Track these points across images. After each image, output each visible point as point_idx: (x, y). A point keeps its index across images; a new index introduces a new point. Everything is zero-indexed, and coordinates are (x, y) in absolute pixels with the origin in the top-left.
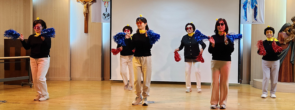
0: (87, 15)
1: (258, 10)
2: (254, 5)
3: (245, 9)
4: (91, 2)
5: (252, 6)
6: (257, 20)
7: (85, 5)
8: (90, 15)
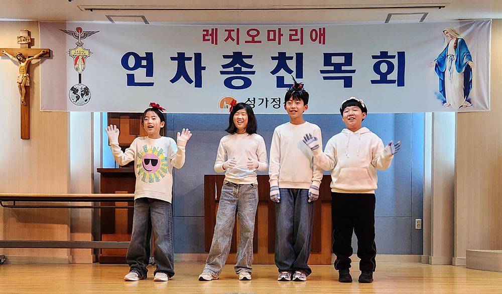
0: (27, 91)
1: (474, 77)
2: (465, 62)
3: (439, 75)
4: (38, 58)
5: (459, 66)
6: (471, 101)
7: (23, 64)
8: (35, 91)
